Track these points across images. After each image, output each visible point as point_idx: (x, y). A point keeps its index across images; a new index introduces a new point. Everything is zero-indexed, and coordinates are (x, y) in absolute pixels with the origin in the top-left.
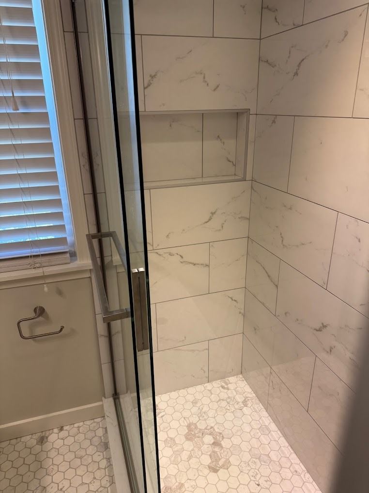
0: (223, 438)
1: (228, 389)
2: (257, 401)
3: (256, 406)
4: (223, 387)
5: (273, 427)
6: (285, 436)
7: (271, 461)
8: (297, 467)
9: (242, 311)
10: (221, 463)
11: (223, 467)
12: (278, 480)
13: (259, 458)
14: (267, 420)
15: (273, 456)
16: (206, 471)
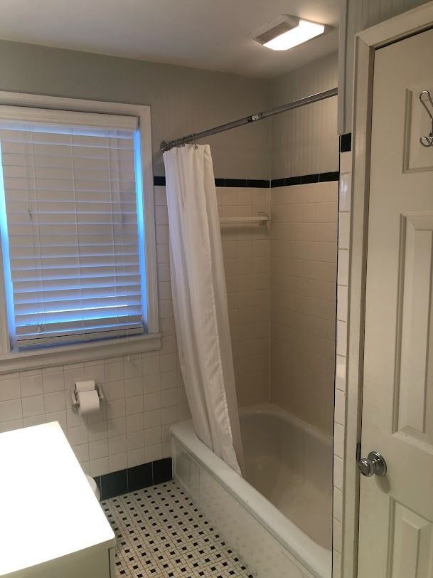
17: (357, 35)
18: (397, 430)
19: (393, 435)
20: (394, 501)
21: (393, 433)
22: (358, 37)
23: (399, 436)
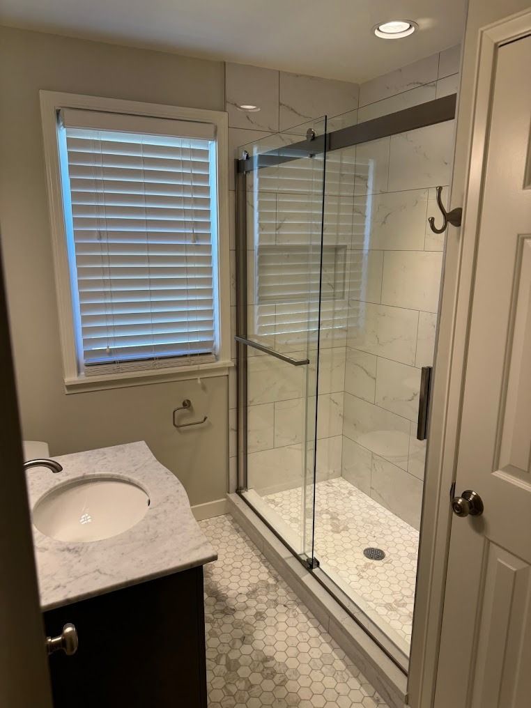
0: (338, 514)
1: (332, 486)
2: (360, 492)
3: (360, 495)
4: (328, 485)
5: (377, 505)
6: (390, 509)
7: (381, 523)
8: (402, 525)
9: (342, 414)
10: (341, 528)
11: (343, 530)
12: (390, 532)
13: (371, 524)
14: (371, 502)
15: (382, 521)
16: (331, 533)
17: (482, 29)
18: (497, 469)
19: (493, 474)
20: (490, 541)
21: (493, 471)
22: (482, 32)
23: (499, 474)
